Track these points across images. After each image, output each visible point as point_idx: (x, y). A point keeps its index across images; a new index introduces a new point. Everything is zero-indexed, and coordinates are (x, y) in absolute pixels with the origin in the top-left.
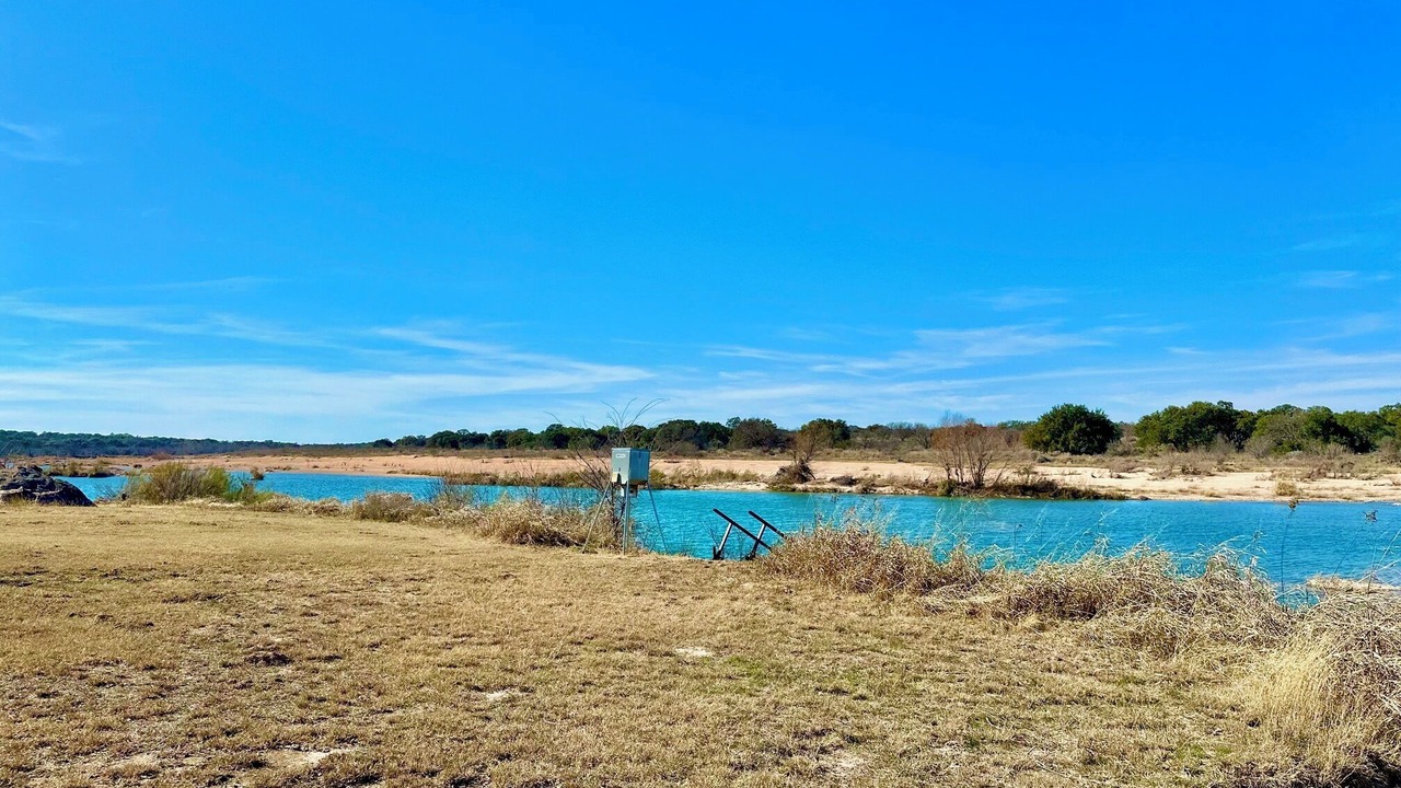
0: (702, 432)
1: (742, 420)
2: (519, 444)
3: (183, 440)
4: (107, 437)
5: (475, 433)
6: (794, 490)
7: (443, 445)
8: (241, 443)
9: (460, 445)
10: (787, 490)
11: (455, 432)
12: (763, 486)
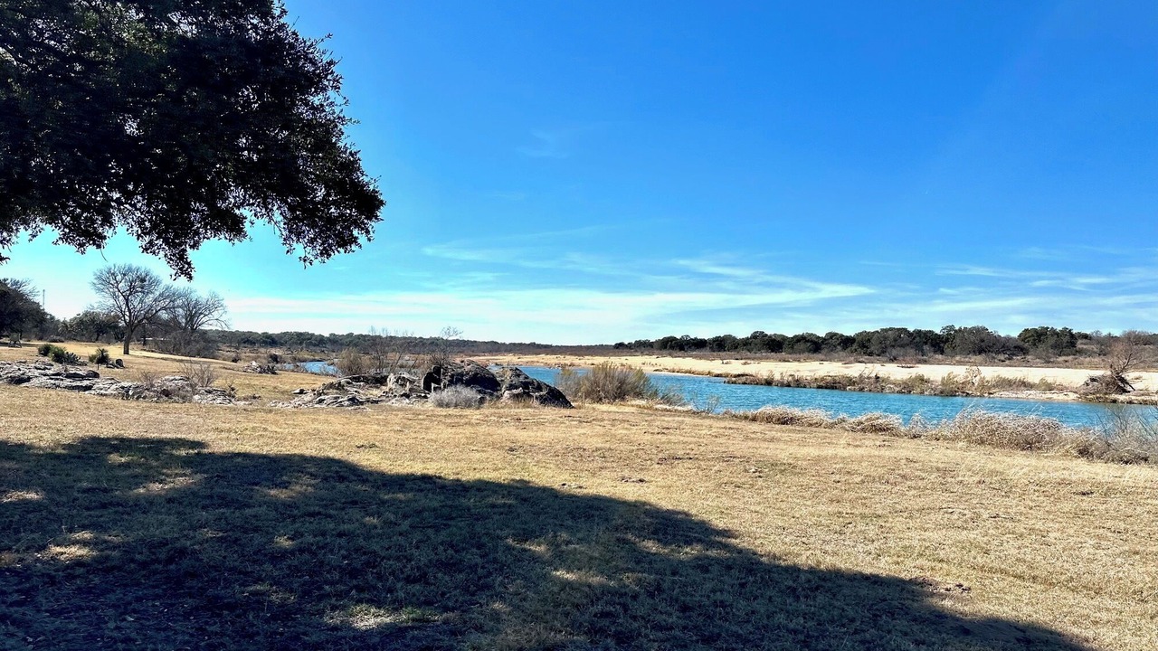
0: (918, 339)
1: (957, 328)
2: (736, 348)
3: (475, 342)
4: (428, 339)
5: (696, 338)
6: (1114, 401)
7: (672, 348)
8: (514, 344)
9: (686, 348)
10: (1105, 401)
11: (679, 337)
12: (1072, 396)
